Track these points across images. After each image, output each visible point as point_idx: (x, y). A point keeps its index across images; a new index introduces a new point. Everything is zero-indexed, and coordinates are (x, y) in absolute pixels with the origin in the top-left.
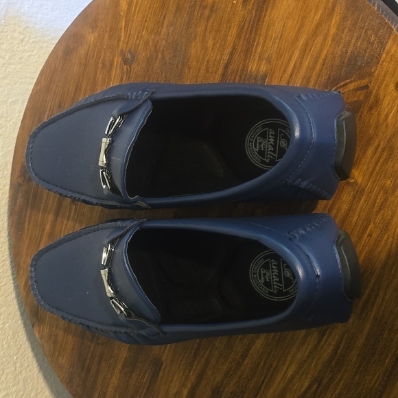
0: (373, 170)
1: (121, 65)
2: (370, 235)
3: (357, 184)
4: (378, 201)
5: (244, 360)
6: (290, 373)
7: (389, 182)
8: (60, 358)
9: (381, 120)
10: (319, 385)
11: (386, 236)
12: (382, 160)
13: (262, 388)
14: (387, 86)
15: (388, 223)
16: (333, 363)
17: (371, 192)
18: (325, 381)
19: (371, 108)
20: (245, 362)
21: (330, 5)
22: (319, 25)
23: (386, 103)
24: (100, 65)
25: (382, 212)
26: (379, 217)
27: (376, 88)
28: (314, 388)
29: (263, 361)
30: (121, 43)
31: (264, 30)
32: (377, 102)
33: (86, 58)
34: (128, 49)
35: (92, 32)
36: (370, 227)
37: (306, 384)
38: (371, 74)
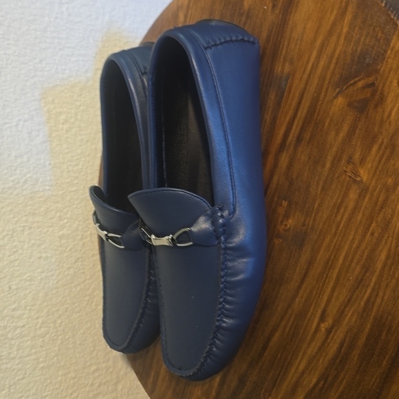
0: (377, 168)
2: (372, 234)
3: (363, 182)
4: (380, 200)
5: (264, 351)
6: (301, 368)
7: (390, 180)
9: (385, 117)
10: (325, 382)
11: (386, 235)
12: (385, 157)
13: (278, 381)
14: (391, 82)
15: (389, 222)
16: (338, 361)
17: (374, 190)
18: (330, 378)
19: (376, 106)
20: (266, 354)
21: (344, 4)
22: (334, 24)
23: (389, 100)
25: (384, 210)
26: (381, 215)
27: (381, 85)
28: (320, 385)
29: (279, 355)
31: (288, 33)
32: (382, 99)
36: (373, 225)
37: (314, 380)
38: (377, 71)
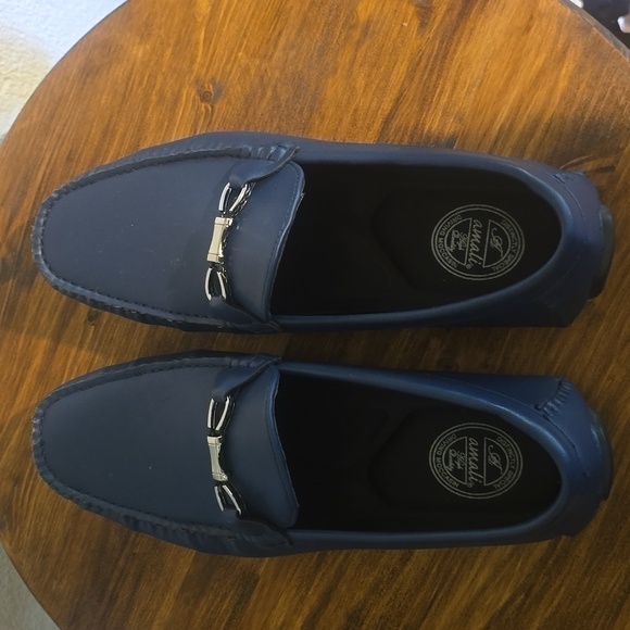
1: (194, 100)
2: (611, 378)
4: (624, 330)
5: (404, 565)
6: (481, 580)
8: (55, 582)
10: (527, 596)
13: (433, 608)
16: (550, 562)
17: (615, 316)
18: (537, 589)
19: (617, 199)
20: (407, 569)
21: (560, 46)
22: (542, 73)
24: (154, 98)
26: (626, 351)
27: (625, 171)
28: (518, 601)
29: (436, 567)
30: (196, 67)
31: (453, 73)
32: (626, 192)
33: (127, 84)
34: (209, 76)
35: (141, 43)
36: (612, 365)
37: (506, 597)
38: (619, 151)
